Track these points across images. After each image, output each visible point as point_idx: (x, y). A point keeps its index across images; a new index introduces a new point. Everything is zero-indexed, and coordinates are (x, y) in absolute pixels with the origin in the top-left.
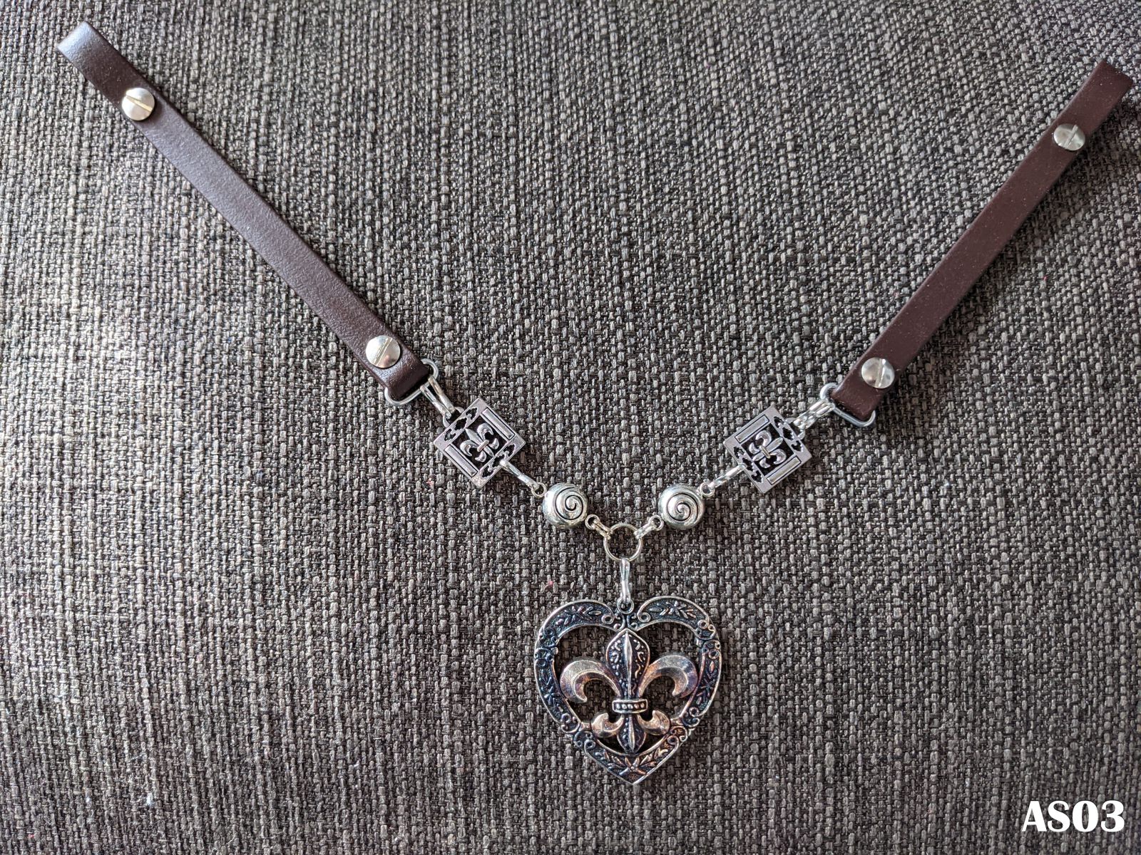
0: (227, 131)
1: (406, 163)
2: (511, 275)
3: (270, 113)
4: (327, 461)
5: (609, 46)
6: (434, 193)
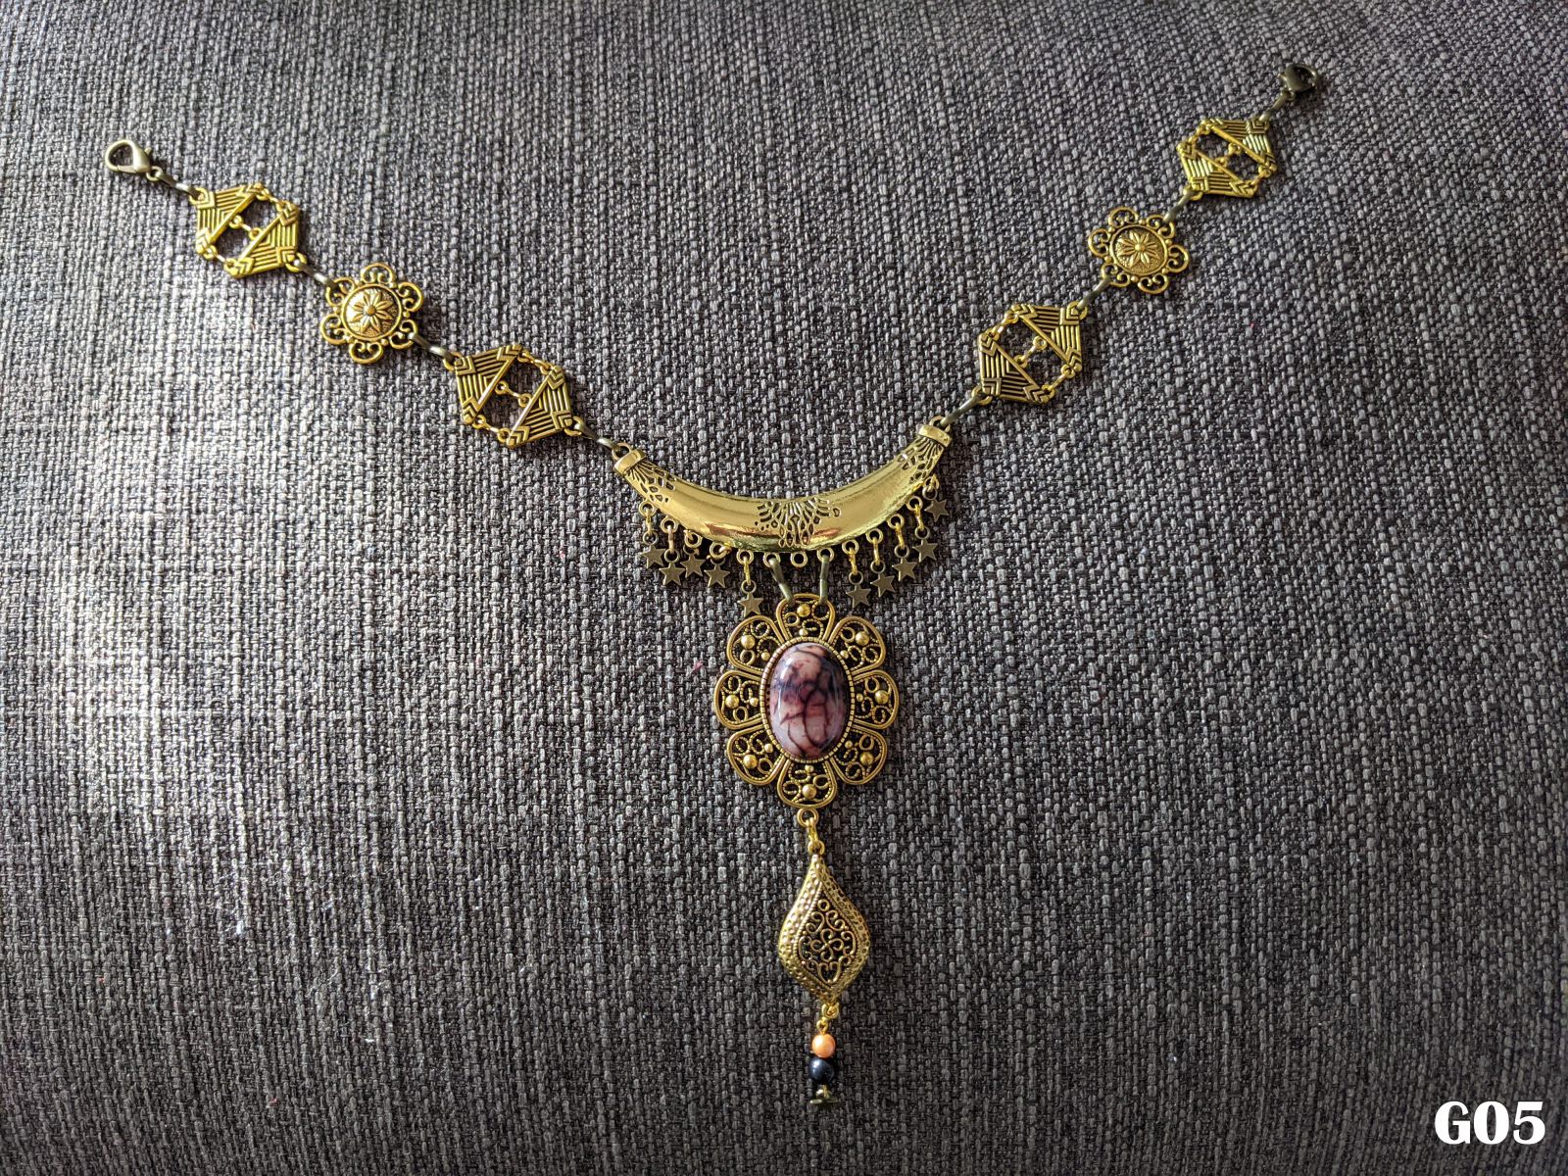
0: (340, 182)
1: (535, 214)
2: (651, 331)
3: (386, 165)
4: (446, 534)
5: (759, 88)
6: (566, 246)
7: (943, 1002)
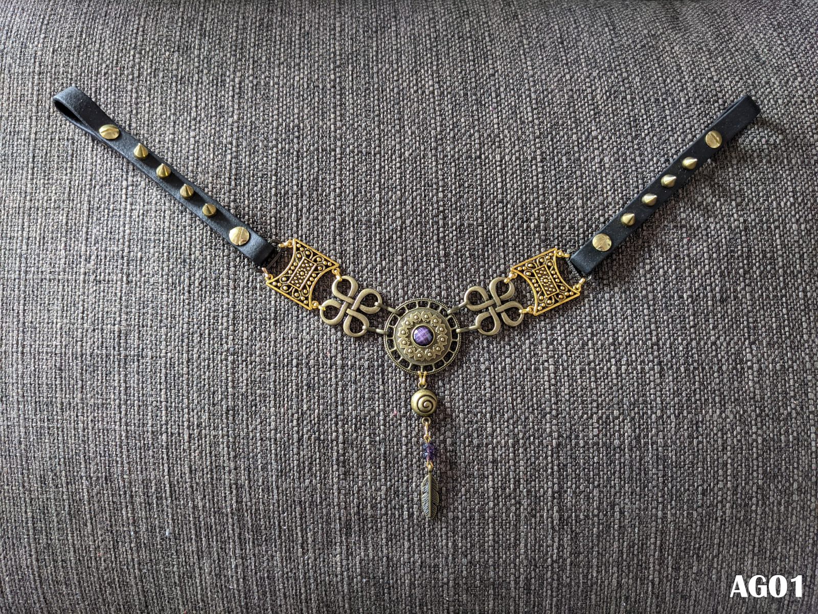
7: (512, 578)
